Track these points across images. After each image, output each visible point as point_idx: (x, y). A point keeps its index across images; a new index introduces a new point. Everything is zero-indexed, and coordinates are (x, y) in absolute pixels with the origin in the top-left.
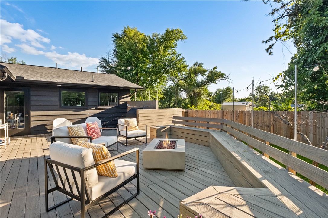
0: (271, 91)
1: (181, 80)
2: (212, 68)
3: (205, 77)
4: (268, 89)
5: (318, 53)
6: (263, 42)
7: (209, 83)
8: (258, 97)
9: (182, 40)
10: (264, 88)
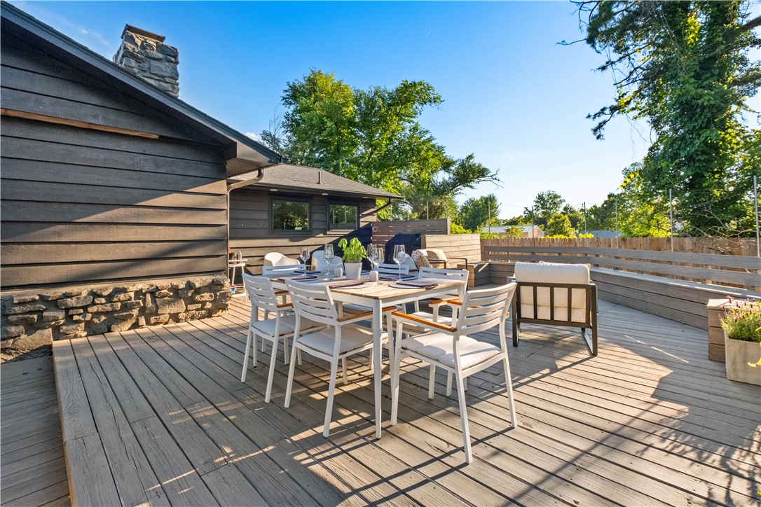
0: (563, 205)
1: (403, 179)
2: (464, 157)
3: (452, 176)
4: (559, 199)
5: (697, 144)
6: (589, 116)
7: (458, 187)
8: (540, 216)
9: (433, 105)
10: (551, 198)
